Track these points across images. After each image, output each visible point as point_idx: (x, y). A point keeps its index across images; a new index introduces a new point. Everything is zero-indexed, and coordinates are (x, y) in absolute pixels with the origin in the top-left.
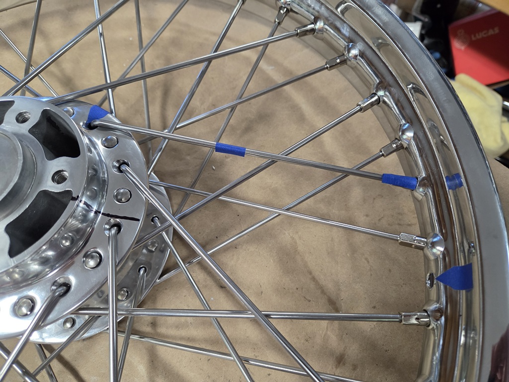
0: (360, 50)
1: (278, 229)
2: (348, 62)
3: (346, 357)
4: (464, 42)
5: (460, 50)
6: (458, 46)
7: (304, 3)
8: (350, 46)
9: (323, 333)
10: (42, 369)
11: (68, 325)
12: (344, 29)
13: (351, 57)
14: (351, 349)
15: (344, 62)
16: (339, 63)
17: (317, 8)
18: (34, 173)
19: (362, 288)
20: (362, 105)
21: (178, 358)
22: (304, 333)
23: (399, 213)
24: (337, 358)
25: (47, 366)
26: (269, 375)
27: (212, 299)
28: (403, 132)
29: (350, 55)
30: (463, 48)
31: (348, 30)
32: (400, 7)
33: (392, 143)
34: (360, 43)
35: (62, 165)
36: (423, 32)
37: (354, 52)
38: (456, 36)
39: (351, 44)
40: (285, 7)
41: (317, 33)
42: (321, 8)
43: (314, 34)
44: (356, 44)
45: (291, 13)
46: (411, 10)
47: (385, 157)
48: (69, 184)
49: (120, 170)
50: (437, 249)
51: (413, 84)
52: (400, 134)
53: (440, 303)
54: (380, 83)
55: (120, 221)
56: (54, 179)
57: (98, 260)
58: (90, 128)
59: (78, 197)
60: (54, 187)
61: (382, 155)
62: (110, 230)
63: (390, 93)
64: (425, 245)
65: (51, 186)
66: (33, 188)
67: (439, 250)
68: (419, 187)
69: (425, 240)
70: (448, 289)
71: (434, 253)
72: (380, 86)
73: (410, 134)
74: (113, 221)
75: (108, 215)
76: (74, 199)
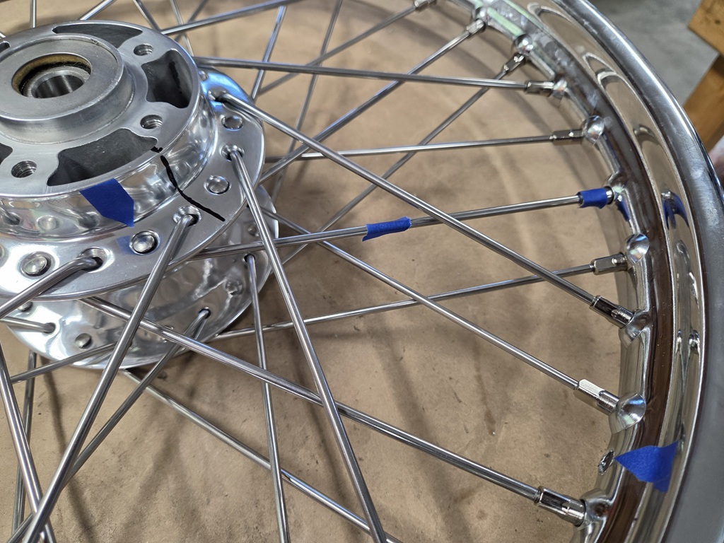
0: (605, 128)
2: (585, 142)
7: (548, 55)
8: (595, 119)
10: (22, 379)
11: (81, 343)
12: (592, 96)
13: (590, 134)
15: (578, 139)
16: (571, 138)
17: (565, 63)
18: (125, 108)
25: (30, 380)
28: (633, 246)
29: (590, 131)
31: (597, 98)
33: (613, 256)
34: (609, 117)
35: (161, 111)
37: (598, 128)
39: (598, 117)
40: (521, 55)
41: (554, 96)
42: (569, 64)
43: (549, 96)
44: (603, 118)
45: (527, 67)
47: (596, 274)
48: (159, 132)
49: (229, 157)
50: (631, 417)
51: (672, 193)
52: (628, 247)
53: (610, 496)
54: (619, 175)
55: (199, 214)
56: (143, 122)
57: (151, 246)
58: (217, 100)
59: (161, 149)
60: (139, 129)
61: (593, 270)
62: (182, 216)
63: (631, 190)
64: (614, 406)
65: (135, 128)
66: (114, 123)
67: (634, 419)
68: (633, 324)
69: (617, 400)
70: (628, 475)
71: (625, 422)
72: (619, 179)
73: (642, 251)
74: (193, 209)
75: (189, 200)
76: (155, 150)
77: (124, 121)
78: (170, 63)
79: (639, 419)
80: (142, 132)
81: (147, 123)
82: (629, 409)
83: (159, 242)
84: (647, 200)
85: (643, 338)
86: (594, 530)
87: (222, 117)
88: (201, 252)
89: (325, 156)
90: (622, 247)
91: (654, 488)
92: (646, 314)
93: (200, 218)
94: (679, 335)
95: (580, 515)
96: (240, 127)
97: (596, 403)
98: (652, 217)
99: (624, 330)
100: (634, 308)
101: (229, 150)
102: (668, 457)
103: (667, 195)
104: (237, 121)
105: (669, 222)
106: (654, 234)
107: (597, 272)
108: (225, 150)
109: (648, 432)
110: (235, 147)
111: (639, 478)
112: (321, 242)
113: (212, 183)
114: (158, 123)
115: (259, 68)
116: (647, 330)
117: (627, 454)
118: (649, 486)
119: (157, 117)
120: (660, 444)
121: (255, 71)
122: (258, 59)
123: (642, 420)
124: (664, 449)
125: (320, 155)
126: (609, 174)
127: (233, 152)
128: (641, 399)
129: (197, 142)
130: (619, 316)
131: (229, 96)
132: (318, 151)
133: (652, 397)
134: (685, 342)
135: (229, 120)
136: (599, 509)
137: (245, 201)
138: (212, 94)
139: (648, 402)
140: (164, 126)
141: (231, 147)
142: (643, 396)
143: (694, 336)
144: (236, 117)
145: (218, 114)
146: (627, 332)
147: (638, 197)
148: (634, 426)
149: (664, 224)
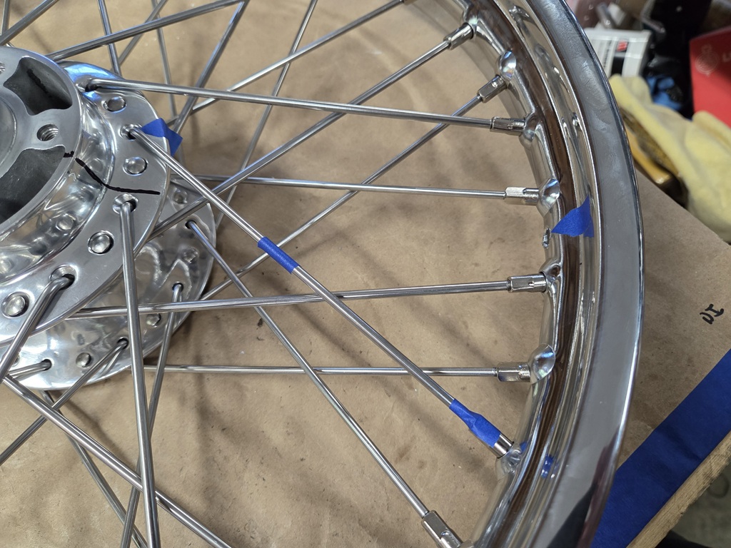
1: (349, 271)
3: (412, 449)
4: (709, 64)
5: (703, 76)
6: (700, 70)
9: (385, 414)
14: (422, 440)
18: (14, 131)
19: (451, 361)
20: (450, 39)
21: (183, 422)
22: (359, 411)
23: (523, 266)
24: (399, 449)
26: (302, 460)
27: (243, 352)
28: (504, 65)
30: (708, 73)
32: (623, 8)
33: (492, 81)
35: (50, 119)
36: (652, 46)
38: (698, 54)
46: (639, 14)
48: (60, 139)
49: (130, 136)
50: (552, 197)
51: (518, 7)
52: (501, 68)
53: (557, 260)
54: (470, 9)
55: (134, 198)
56: (39, 135)
57: (108, 244)
58: (88, 90)
59: (72, 153)
60: (40, 144)
61: (481, 99)
62: (120, 206)
63: (484, 19)
64: (537, 196)
65: (36, 144)
66: (14, 148)
67: (554, 197)
68: (527, 128)
69: (537, 191)
70: (566, 238)
71: (549, 203)
72: (471, 13)
73: (512, 65)
74: (126, 196)
75: (118, 189)
76: (67, 155)
77: (22, 143)
78: (28, 72)
79: (558, 195)
80: (45, 146)
81: (44, 134)
82: (548, 192)
83: (113, 237)
84: (500, 21)
85: (539, 136)
86: (556, 288)
87: (103, 102)
88: (154, 230)
89: (217, 99)
90: (496, 70)
91: (585, 237)
92: (534, 115)
93: (137, 200)
94: (563, 122)
95: (543, 283)
96: (124, 106)
97: (524, 201)
98: (509, 34)
99: (522, 136)
100: (523, 115)
101: (127, 130)
102: (586, 210)
103: (514, 10)
104: (118, 102)
105: (523, 32)
106: (516, 47)
107: (484, 99)
108: (124, 131)
109: (567, 201)
110: (132, 126)
111: (572, 235)
112: (246, 179)
113: (129, 167)
114: (55, 131)
115: (108, 43)
116: (539, 126)
117: (559, 224)
118: (581, 236)
119: (51, 126)
120: (578, 206)
121: (105, 47)
122: (101, 35)
123: (560, 194)
124: (582, 206)
125: (212, 100)
126: (461, 12)
127: (133, 130)
128: (554, 180)
129: (95, 135)
130: (515, 128)
131: (97, 81)
132: (208, 97)
133: (561, 176)
134: (570, 125)
135: (110, 103)
136: (555, 271)
137: (168, 168)
138: (80, 85)
139: (559, 180)
140: (61, 131)
141: (128, 126)
142: (555, 178)
143: (574, 117)
144: (116, 98)
145: (98, 102)
146: (525, 137)
147: (492, 22)
148: (556, 202)
149: (520, 35)
